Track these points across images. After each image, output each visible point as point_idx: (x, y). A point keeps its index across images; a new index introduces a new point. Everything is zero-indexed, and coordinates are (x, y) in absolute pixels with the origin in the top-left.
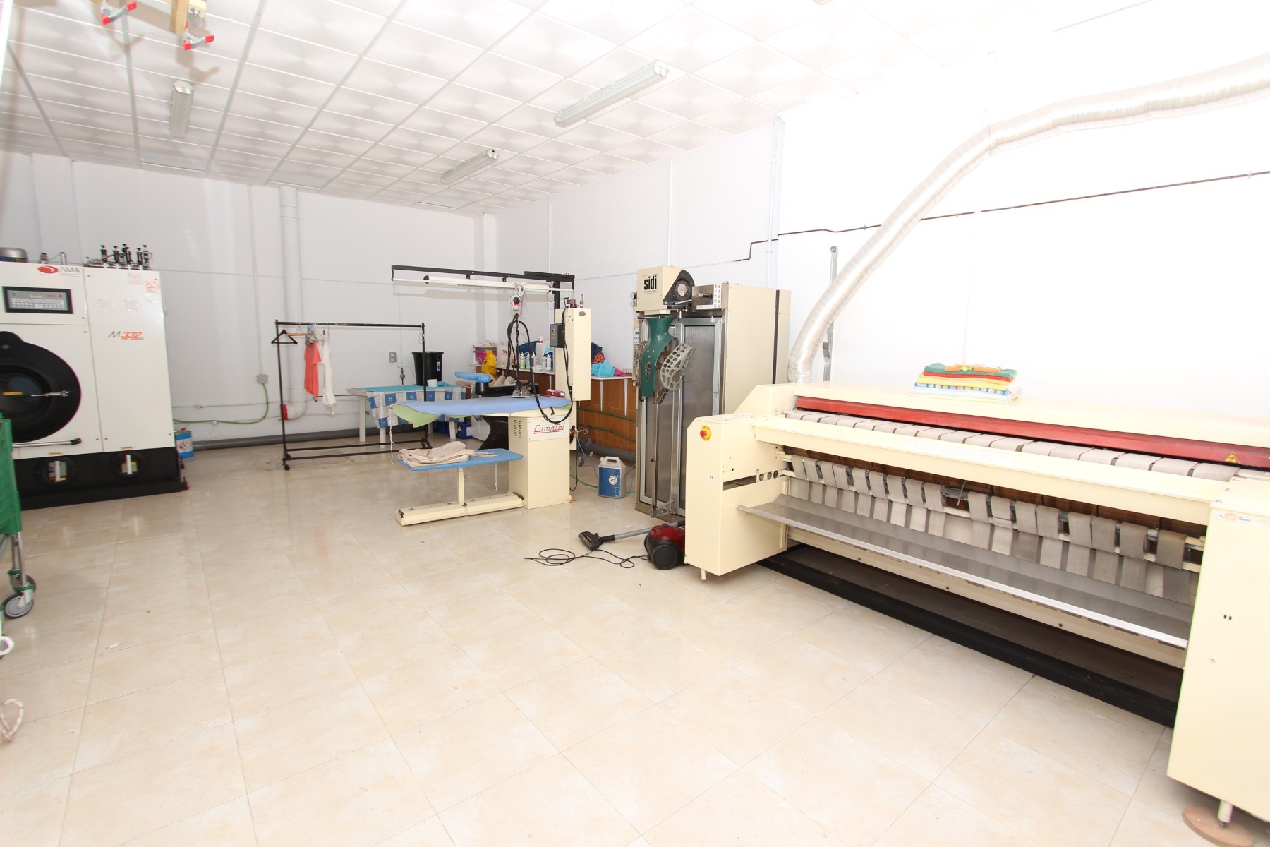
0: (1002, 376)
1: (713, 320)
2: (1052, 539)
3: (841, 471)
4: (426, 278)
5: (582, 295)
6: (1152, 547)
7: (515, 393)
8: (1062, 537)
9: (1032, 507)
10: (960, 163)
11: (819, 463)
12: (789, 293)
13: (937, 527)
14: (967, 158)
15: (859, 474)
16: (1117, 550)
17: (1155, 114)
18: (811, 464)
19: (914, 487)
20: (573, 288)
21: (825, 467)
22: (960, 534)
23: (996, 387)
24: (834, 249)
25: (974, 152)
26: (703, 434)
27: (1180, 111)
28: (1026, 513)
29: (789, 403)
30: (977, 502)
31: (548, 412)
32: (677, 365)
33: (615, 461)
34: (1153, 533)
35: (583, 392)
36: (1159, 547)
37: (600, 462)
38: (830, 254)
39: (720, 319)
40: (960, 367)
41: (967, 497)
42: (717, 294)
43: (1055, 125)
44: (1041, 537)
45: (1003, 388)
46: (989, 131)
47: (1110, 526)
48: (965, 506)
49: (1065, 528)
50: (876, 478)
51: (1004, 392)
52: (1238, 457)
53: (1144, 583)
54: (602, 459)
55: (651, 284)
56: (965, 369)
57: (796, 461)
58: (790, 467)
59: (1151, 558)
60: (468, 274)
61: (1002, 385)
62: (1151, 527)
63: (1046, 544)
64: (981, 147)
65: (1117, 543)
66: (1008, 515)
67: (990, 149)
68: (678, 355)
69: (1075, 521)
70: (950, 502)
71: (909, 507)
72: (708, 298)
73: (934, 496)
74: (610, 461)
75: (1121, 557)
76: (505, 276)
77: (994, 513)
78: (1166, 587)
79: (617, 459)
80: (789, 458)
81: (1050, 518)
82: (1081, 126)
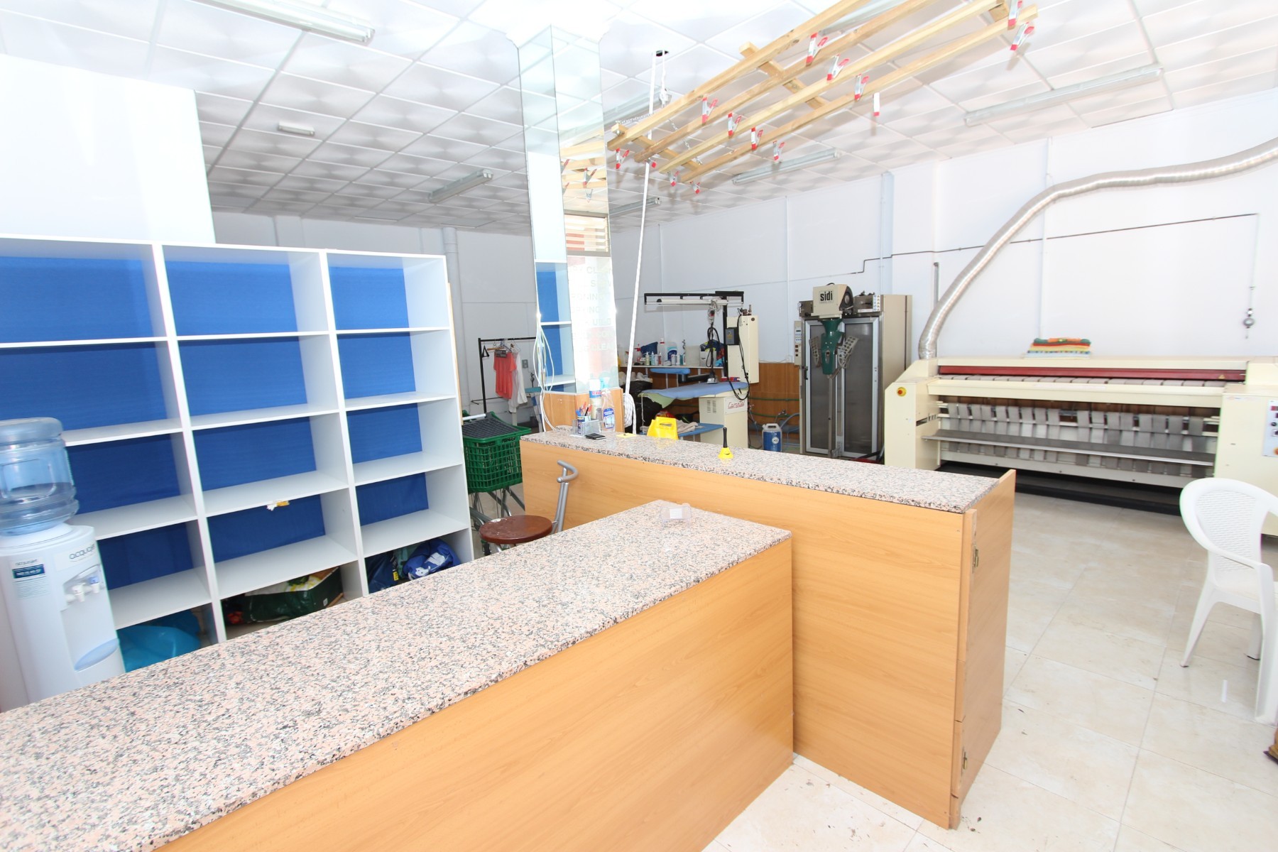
0: (1085, 343)
1: (871, 319)
2: (1129, 431)
3: (987, 409)
4: (659, 301)
5: (750, 306)
6: (1186, 426)
7: (710, 380)
8: (1135, 429)
9: (1117, 414)
10: (1034, 208)
11: (970, 406)
12: (911, 296)
13: (1055, 434)
14: (1038, 205)
15: (1000, 410)
16: (1167, 431)
17: (1160, 185)
18: (963, 407)
19: (1040, 413)
20: (742, 301)
21: (975, 408)
22: (1069, 436)
23: (1082, 350)
24: (936, 265)
25: (1043, 202)
26: (900, 392)
27: (1175, 184)
28: (1113, 418)
29: (935, 370)
30: (1082, 416)
31: (737, 392)
32: (850, 352)
33: (775, 427)
34: (1186, 418)
35: (754, 378)
36: (1190, 426)
37: (762, 428)
38: (934, 267)
39: (877, 319)
40: (1059, 339)
41: (1076, 414)
42: (876, 301)
43: (1098, 187)
44: (1121, 431)
45: (1086, 350)
46: (1054, 188)
47: (1163, 418)
48: (1074, 419)
49: (1136, 423)
50: (1013, 411)
51: (1087, 353)
52: (1225, 376)
53: (1181, 445)
54: (764, 426)
55: (826, 297)
56: (1061, 340)
57: (952, 407)
58: (944, 411)
59: (1185, 432)
60: (682, 295)
61: (1085, 349)
62: (1185, 415)
63: (1124, 434)
64: (1048, 199)
65: (1167, 427)
66: (1102, 421)
67: (1054, 200)
68: (850, 345)
69: (1144, 418)
70: (1063, 418)
71: (1035, 425)
72: (869, 304)
73: (1054, 416)
74: (770, 427)
75: (1168, 434)
76: (702, 295)
77: (1094, 420)
78: (1194, 446)
79: (776, 425)
80: (944, 405)
81: (1129, 418)
82: (1115, 189)
